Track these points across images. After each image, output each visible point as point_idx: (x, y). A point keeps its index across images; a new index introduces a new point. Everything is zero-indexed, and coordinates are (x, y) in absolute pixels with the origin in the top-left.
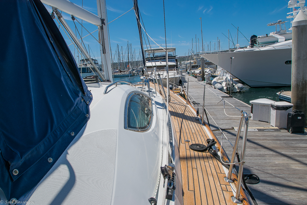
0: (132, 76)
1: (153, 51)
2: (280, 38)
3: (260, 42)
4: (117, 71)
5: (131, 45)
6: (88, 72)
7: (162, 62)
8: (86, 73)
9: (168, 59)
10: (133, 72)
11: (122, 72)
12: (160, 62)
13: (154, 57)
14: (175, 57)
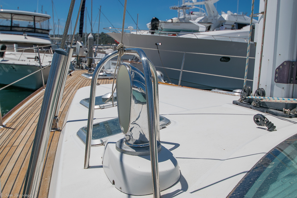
1: (10, 16)
2: (201, 27)
7: (27, 37)
12: (25, 36)
13: (11, 27)
14: (48, 30)
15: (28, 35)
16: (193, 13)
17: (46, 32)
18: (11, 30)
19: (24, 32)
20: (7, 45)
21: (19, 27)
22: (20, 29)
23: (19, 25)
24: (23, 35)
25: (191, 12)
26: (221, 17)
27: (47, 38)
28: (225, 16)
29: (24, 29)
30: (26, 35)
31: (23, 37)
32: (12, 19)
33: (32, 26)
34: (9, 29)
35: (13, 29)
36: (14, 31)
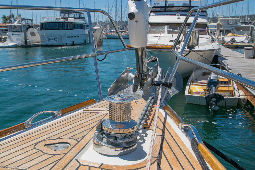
6: (67, 29)
7: (180, 17)
8: (65, 29)
12: (178, 16)
13: (166, 7)
15: (181, 15)
18: (165, 11)
19: (178, 11)
21: (173, 7)
23: (174, 4)
24: (175, 15)
29: (179, 8)
30: (179, 14)
31: (176, 17)
33: (188, 4)
34: (163, 9)
35: (167, 9)
36: (167, 11)
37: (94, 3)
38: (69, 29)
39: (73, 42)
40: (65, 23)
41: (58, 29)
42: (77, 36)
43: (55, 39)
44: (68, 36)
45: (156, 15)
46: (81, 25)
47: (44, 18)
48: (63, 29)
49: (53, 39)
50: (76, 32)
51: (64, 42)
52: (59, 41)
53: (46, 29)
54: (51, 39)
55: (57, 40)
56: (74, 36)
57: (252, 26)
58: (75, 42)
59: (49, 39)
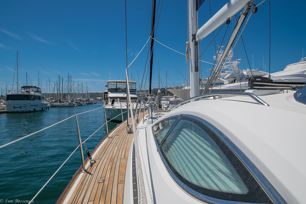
0: (72, 107)
1: (115, 83)
2: (225, 81)
3: (203, 83)
4: (54, 101)
5: (71, 77)
6: (31, 100)
7: (124, 94)
8: (29, 100)
9: (130, 91)
10: (73, 103)
11: (62, 102)
12: (123, 93)
13: (116, 89)
14: (136, 90)
15: (125, 93)
16: (225, 72)
17: (134, 91)
18: (116, 91)
19: (123, 91)
20: (115, 99)
21: (120, 89)
22: (121, 90)
25: (223, 71)
26: (243, 73)
27: (135, 94)
28: (245, 73)
29: (123, 90)
31: (123, 94)
32: (116, 85)
34: (115, 90)
35: (117, 90)
36: (117, 91)
37: (39, 79)
38: (32, 99)
39: (35, 109)
40: (29, 95)
41: (23, 100)
42: (37, 105)
43: (20, 107)
44: (32, 105)
45: (111, 93)
46: (39, 97)
47: (9, 91)
48: (27, 100)
49: (18, 107)
50: (36, 102)
51: (28, 110)
52: (24, 108)
53: (12, 100)
54: (16, 107)
55: (22, 108)
56: (35, 105)
57: (153, 97)
58: (36, 109)
59: (15, 108)
